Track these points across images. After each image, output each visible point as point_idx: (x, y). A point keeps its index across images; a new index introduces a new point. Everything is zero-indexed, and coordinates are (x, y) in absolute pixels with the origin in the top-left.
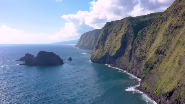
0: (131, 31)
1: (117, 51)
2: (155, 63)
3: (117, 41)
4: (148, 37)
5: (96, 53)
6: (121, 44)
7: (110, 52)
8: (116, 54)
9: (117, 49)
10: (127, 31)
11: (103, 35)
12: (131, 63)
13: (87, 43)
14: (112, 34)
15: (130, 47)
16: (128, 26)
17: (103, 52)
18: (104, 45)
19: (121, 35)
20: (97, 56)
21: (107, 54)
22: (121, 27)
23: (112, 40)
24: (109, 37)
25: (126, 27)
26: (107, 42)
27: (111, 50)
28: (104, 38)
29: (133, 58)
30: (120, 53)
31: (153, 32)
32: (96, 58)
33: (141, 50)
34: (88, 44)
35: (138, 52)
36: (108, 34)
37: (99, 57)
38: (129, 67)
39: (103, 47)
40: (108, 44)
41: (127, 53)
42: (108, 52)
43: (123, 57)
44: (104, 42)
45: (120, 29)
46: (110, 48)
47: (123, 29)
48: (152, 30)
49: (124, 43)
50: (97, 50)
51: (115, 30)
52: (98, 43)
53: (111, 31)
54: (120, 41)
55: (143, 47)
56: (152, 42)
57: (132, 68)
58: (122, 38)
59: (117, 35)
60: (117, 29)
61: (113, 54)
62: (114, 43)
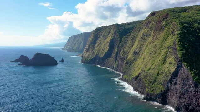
0: (117, 36)
1: (106, 54)
2: (133, 61)
3: (105, 44)
4: (129, 42)
5: (87, 55)
6: (108, 47)
7: (100, 54)
8: (104, 55)
9: (106, 51)
10: (114, 36)
11: (93, 39)
12: (117, 63)
13: (75, 46)
14: (101, 38)
15: (116, 50)
16: (115, 32)
18: (94, 48)
19: (109, 39)
20: (88, 58)
21: (97, 55)
22: (109, 32)
23: (101, 43)
24: (98, 41)
25: (113, 33)
26: (97, 45)
27: (100, 52)
28: (94, 42)
29: (118, 59)
30: (108, 55)
31: (133, 38)
32: (86, 60)
33: (124, 52)
34: (77, 48)
35: (121, 54)
36: (98, 39)
37: (90, 59)
38: (115, 66)
39: (93, 50)
40: (98, 47)
41: (113, 55)
42: (98, 54)
43: (111, 58)
44: (94, 46)
45: (108, 35)
46: (99, 50)
47: (111, 34)
48: (133, 37)
49: (112, 47)
50: (88, 53)
51: (104, 35)
53: (100, 36)
54: (108, 45)
55: (126, 49)
56: (132, 46)
57: (117, 67)
58: (110, 42)
59: (105, 39)
60: (105, 34)
61: (101, 56)
62: (103, 46)
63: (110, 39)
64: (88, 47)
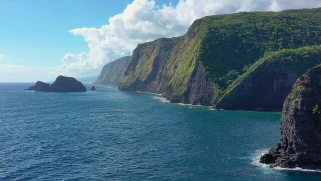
1: (149, 75)
3: (148, 64)
4: (172, 56)
5: (125, 80)
6: (152, 68)
7: (141, 77)
8: (147, 78)
9: (148, 73)
10: (160, 53)
11: (133, 58)
12: (160, 85)
14: (144, 57)
15: (161, 70)
16: (161, 48)
17: (133, 78)
18: (134, 70)
19: (152, 58)
20: (127, 83)
21: (138, 79)
22: (154, 48)
23: (143, 63)
24: (140, 61)
25: (158, 49)
26: (138, 66)
27: (142, 75)
28: (135, 63)
29: (162, 80)
30: (151, 77)
31: (176, 52)
32: (125, 86)
33: (166, 69)
36: (139, 58)
37: (129, 84)
38: (158, 89)
39: (133, 73)
40: (139, 69)
41: (158, 77)
43: (155, 82)
44: (135, 67)
45: (152, 52)
46: (141, 73)
47: (155, 51)
48: (176, 50)
49: (156, 66)
50: (127, 77)
51: (147, 53)
52: (128, 68)
53: (142, 54)
54: (151, 65)
55: (168, 66)
56: (174, 61)
57: (161, 89)
58: (154, 61)
59: (148, 58)
60: (149, 52)
61: (143, 80)
62: (145, 67)
63: (154, 56)
64: (127, 69)
